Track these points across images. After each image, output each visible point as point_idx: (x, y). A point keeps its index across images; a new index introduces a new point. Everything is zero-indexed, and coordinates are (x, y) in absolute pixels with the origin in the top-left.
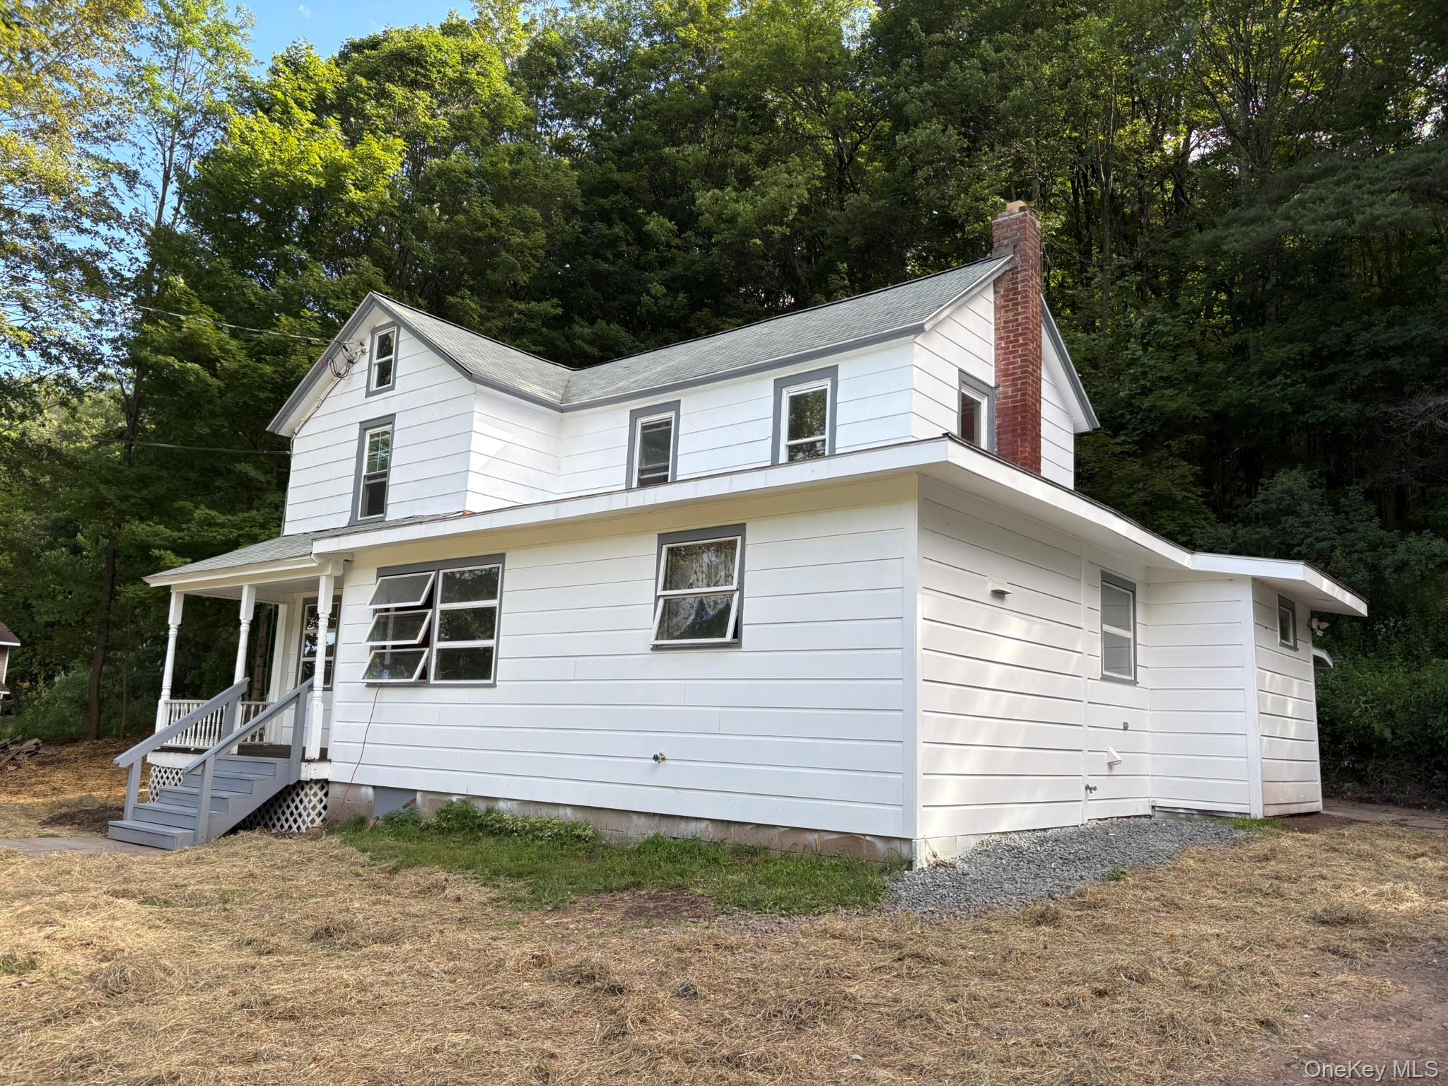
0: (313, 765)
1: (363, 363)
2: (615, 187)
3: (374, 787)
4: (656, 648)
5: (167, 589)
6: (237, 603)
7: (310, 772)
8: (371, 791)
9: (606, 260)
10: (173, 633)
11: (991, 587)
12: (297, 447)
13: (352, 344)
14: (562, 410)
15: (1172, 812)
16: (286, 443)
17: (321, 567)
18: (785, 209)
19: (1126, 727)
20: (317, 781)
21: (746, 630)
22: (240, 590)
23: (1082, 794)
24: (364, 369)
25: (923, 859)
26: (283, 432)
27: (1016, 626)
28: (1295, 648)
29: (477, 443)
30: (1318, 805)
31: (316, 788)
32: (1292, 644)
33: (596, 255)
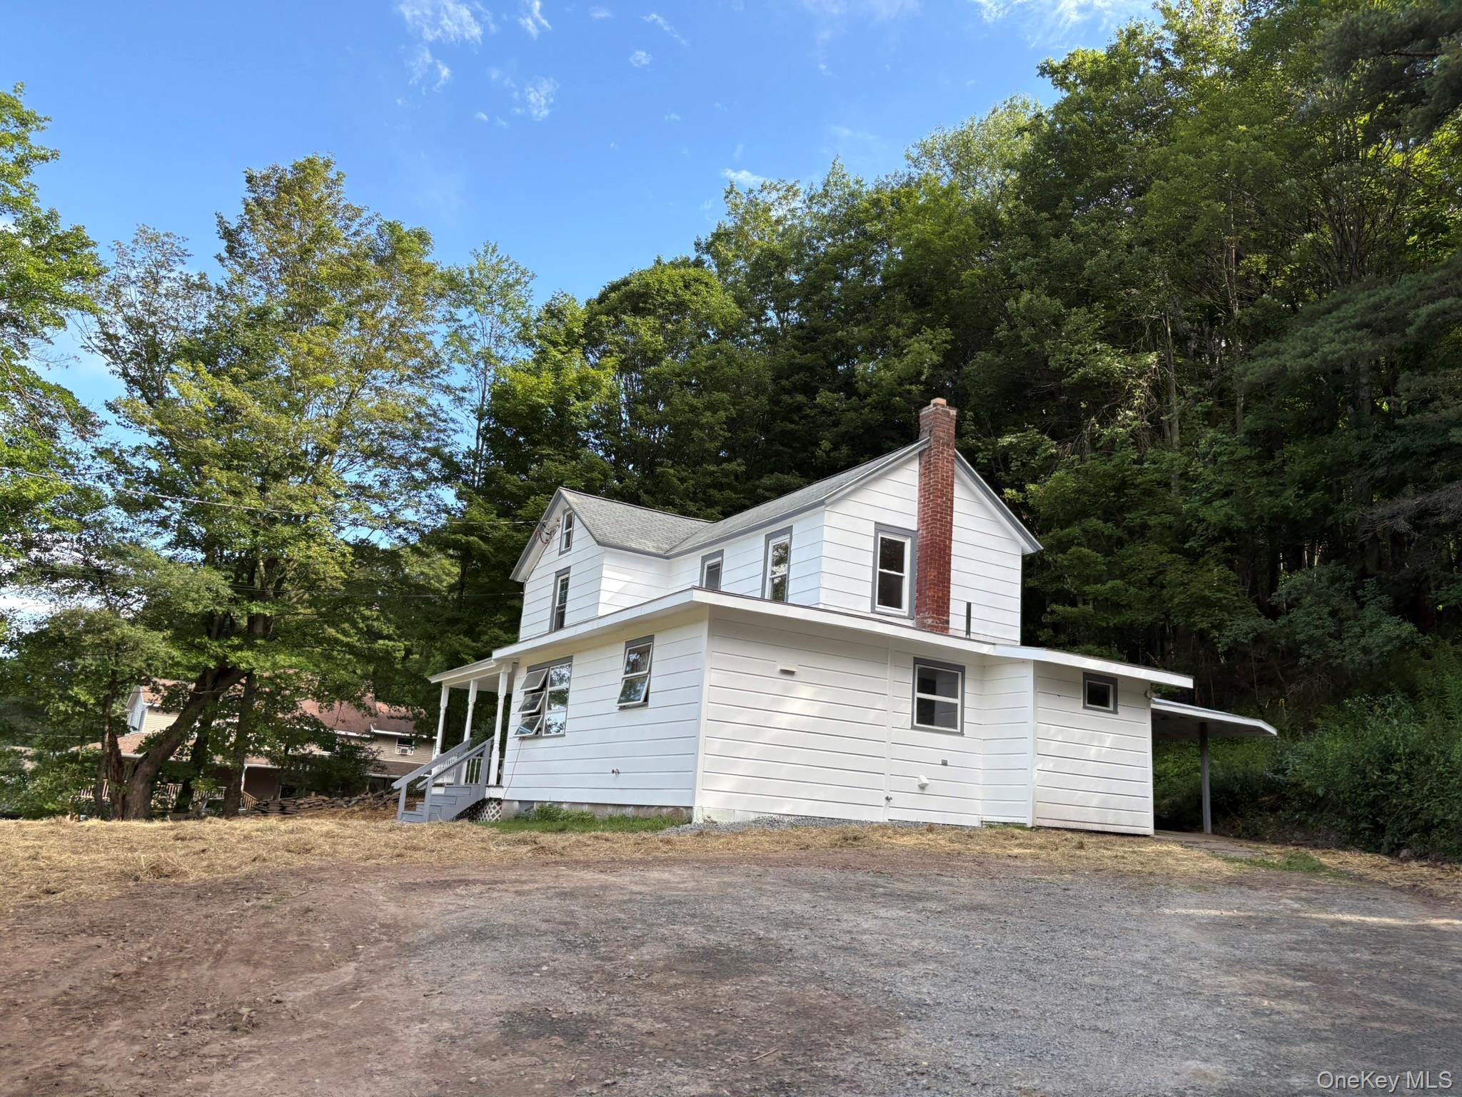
0: (491, 789)
1: (558, 534)
2: (801, 368)
3: (520, 801)
4: (622, 708)
5: (439, 685)
6: (467, 691)
7: (491, 793)
8: (517, 804)
9: (792, 422)
10: (442, 712)
11: (779, 667)
12: (528, 589)
13: (551, 523)
14: (667, 558)
15: (990, 825)
16: (521, 586)
17: (499, 667)
18: (920, 373)
19: (945, 763)
20: (496, 800)
21: (650, 696)
22: (468, 684)
23: (884, 802)
24: (557, 541)
25: (698, 818)
26: (519, 579)
27: (806, 691)
28: (1115, 712)
29: (605, 584)
30: (1150, 830)
31: (495, 804)
32: (1111, 708)
33: (784, 419)
